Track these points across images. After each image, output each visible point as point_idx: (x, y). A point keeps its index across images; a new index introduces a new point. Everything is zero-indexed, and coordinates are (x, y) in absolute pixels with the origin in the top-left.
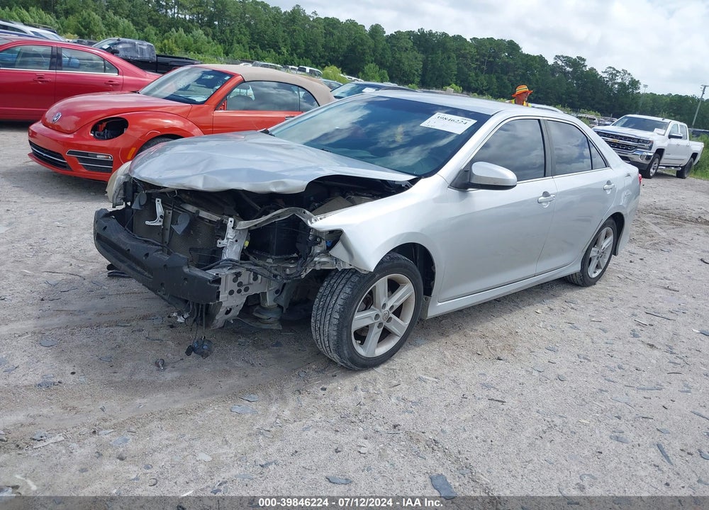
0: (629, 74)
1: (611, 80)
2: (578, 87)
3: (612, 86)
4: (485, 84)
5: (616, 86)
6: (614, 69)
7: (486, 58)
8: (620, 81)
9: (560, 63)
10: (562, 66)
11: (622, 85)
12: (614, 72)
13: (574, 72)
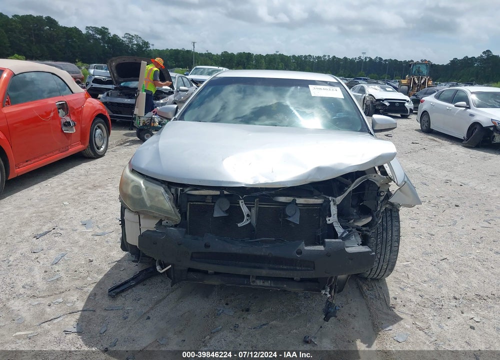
0: (140, 38)
1: (130, 42)
2: (110, 48)
3: (132, 47)
4: (39, 52)
5: (135, 46)
6: (130, 35)
7: (32, 31)
8: (136, 42)
9: (90, 32)
10: (93, 34)
11: (138, 45)
12: (130, 37)
13: (103, 38)
